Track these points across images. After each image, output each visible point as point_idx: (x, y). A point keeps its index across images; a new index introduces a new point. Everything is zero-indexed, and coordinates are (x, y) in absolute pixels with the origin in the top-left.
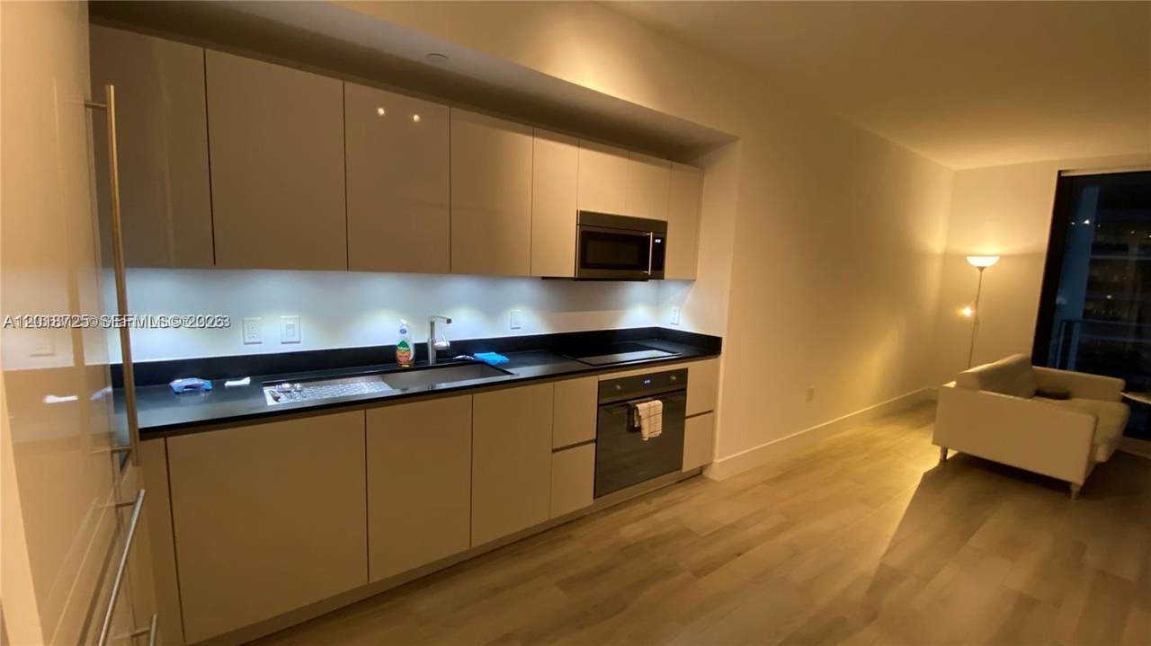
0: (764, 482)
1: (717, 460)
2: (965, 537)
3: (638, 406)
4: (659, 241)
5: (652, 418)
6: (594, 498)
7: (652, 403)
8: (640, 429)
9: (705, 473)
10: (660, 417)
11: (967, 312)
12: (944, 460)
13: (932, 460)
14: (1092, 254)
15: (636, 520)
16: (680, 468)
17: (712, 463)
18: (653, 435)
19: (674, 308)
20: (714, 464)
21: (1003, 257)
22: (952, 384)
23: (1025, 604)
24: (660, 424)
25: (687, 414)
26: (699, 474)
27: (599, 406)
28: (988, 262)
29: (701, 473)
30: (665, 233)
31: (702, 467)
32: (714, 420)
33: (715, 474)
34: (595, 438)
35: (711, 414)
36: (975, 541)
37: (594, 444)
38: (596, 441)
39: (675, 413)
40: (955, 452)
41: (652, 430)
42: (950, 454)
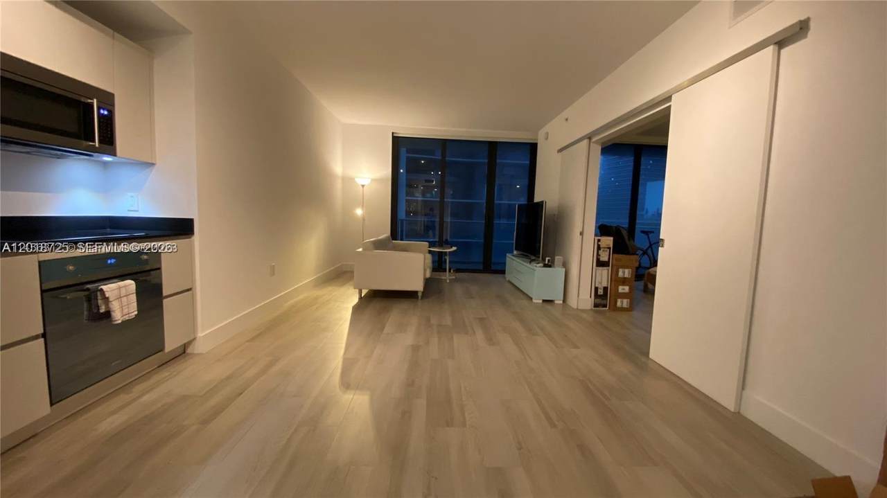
0: (248, 341)
1: (200, 334)
2: (382, 329)
3: (104, 287)
4: (106, 113)
5: (124, 299)
6: (52, 404)
7: (122, 283)
8: (108, 314)
9: (189, 351)
10: (134, 297)
11: (359, 212)
12: (361, 298)
13: (355, 300)
14: (407, 196)
15: (113, 413)
16: (162, 349)
17: (194, 339)
18: (127, 318)
19: (130, 194)
20: (197, 339)
21: (373, 180)
22: (361, 250)
23: (415, 348)
24: (135, 304)
25: (165, 294)
26: (183, 352)
27: (43, 291)
28: (366, 182)
29: (184, 352)
30: (113, 105)
31: (185, 344)
32: (193, 298)
33: (199, 348)
34: (41, 331)
35: (190, 292)
36: (387, 329)
37: (42, 340)
38: (44, 335)
39: (151, 294)
40: (367, 291)
41: (126, 311)
42: (364, 292)
